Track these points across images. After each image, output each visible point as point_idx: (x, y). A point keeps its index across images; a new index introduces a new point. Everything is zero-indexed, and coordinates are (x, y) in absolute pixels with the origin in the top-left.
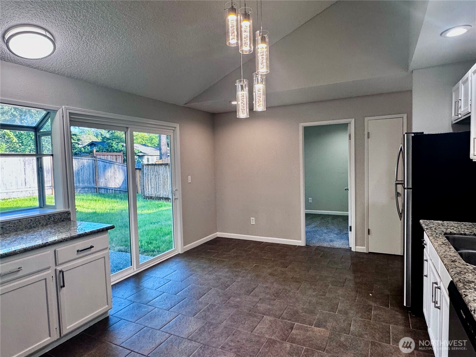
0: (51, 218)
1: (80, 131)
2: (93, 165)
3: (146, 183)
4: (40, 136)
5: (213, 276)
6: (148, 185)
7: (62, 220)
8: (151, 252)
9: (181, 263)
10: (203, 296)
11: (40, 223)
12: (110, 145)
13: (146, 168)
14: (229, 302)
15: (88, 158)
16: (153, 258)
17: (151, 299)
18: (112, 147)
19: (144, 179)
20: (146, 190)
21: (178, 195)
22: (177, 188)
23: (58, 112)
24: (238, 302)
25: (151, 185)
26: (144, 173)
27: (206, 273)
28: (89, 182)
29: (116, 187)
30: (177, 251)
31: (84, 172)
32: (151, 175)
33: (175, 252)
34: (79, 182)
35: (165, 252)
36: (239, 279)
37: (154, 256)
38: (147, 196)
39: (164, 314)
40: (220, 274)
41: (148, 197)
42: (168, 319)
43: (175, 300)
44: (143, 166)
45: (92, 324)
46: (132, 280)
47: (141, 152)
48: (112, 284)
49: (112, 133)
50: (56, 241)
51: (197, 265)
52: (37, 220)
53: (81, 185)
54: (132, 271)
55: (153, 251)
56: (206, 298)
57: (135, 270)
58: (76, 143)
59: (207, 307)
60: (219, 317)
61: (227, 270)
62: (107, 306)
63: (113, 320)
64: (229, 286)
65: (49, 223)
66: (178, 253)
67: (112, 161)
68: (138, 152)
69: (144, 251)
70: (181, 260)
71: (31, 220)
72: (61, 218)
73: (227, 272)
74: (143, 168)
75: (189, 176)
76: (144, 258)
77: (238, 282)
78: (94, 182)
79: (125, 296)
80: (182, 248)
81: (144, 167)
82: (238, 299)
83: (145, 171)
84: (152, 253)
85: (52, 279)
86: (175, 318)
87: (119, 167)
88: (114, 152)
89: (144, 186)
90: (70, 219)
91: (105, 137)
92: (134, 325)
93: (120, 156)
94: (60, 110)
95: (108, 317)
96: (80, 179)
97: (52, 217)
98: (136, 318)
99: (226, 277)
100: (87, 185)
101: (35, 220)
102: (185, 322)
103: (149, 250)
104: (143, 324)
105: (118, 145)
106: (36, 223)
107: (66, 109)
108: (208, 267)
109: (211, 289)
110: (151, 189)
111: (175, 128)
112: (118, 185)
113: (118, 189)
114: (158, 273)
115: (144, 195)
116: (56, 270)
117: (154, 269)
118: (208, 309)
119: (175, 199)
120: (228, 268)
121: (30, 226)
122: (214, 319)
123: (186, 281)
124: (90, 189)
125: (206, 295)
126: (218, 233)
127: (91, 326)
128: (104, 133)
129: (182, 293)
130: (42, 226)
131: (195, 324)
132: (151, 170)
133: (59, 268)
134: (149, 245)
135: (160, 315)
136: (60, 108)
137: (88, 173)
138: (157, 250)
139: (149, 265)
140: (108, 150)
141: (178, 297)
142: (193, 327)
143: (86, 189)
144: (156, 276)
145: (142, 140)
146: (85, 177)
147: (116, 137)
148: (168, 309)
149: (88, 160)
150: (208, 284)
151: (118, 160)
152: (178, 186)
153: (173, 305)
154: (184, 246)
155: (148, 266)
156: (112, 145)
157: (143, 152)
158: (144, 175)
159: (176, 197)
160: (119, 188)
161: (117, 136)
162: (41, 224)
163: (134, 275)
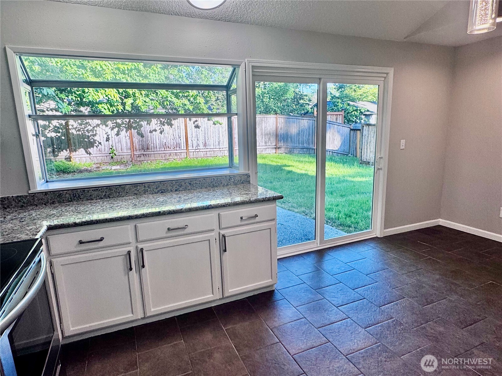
0: (232, 180)
1: (313, 91)
2: (313, 125)
3: (364, 146)
4: (230, 95)
5: (414, 280)
6: (367, 149)
7: (242, 182)
8: (347, 227)
9: (374, 250)
10: (388, 304)
11: (221, 183)
12: (335, 104)
13: (366, 129)
14: (424, 328)
15: (308, 119)
16: (346, 234)
17: (323, 286)
18: (337, 106)
19: (362, 141)
20: (364, 155)
21: (384, 164)
22: (382, 156)
23: (241, 66)
24: (440, 333)
25: (370, 149)
26: (364, 134)
27: (404, 272)
28: (308, 143)
29: (334, 149)
30: (375, 234)
31: (304, 133)
32: (371, 137)
33: (371, 235)
34: (299, 144)
35: (363, 230)
36: (454, 297)
37: (350, 232)
38: (365, 160)
39: (330, 309)
40: (424, 280)
41: (366, 162)
42: (333, 319)
43: (350, 296)
44: (363, 126)
45: (256, 293)
46: (313, 256)
47: (368, 111)
48: (279, 257)
49: (341, 92)
50: (220, 204)
51: (396, 258)
52: (219, 180)
53: (300, 145)
54: (315, 245)
55: (350, 226)
56: (392, 309)
57: (318, 245)
58: (307, 104)
59: (388, 323)
60: (401, 344)
61: (438, 277)
62: (271, 280)
63: (278, 296)
64: (432, 302)
65: (230, 184)
66: (375, 236)
67: (332, 121)
68: (365, 111)
69: (339, 224)
70: (377, 246)
71: (213, 179)
72: (241, 180)
73: (437, 280)
74: (363, 129)
75: (403, 139)
76: (336, 233)
77: (450, 301)
78: (312, 143)
79: (299, 273)
80: (381, 231)
81: (365, 127)
82: (442, 329)
83: (364, 132)
84: (348, 229)
85: (215, 241)
86: (341, 320)
87: (338, 127)
88: (339, 111)
89: (362, 150)
90: (249, 182)
91: (335, 96)
92: (293, 311)
93: (341, 116)
94: (243, 65)
95: (274, 291)
96: (300, 140)
97: (233, 178)
98: (299, 303)
99: (433, 287)
100: (306, 145)
101: (217, 180)
102: (351, 332)
103: (345, 224)
104: (303, 314)
105: (344, 103)
106: (218, 183)
107: (249, 62)
108: (410, 266)
109: (404, 298)
110: (370, 154)
111: (387, 74)
112: (336, 147)
113: (336, 152)
114: (343, 256)
115: (361, 160)
116: (219, 233)
117: (339, 249)
118: (389, 327)
119: (379, 169)
120: (440, 275)
121: (213, 185)
122: (392, 343)
123: (373, 275)
124: (308, 150)
125: (393, 303)
126: (440, 220)
127: (256, 295)
128: (335, 92)
129: (362, 291)
130: (223, 186)
131: (363, 340)
132: (372, 131)
133: (222, 232)
134: (348, 219)
135: (325, 310)
136: (242, 62)
137: (308, 133)
138: (355, 226)
139: (337, 243)
140: (334, 110)
141: (354, 294)
142: (358, 342)
143: (305, 150)
144: (339, 258)
145: (373, 97)
146: (304, 138)
147: (344, 96)
148: (338, 306)
149: (308, 120)
150: (401, 289)
151: (338, 119)
152: (384, 153)
153: (345, 302)
154: (385, 229)
155: (334, 244)
156: (338, 105)
157: (370, 110)
158: (364, 137)
159: (379, 167)
160: (337, 150)
161: (346, 94)
162: (223, 184)
163: (316, 250)
